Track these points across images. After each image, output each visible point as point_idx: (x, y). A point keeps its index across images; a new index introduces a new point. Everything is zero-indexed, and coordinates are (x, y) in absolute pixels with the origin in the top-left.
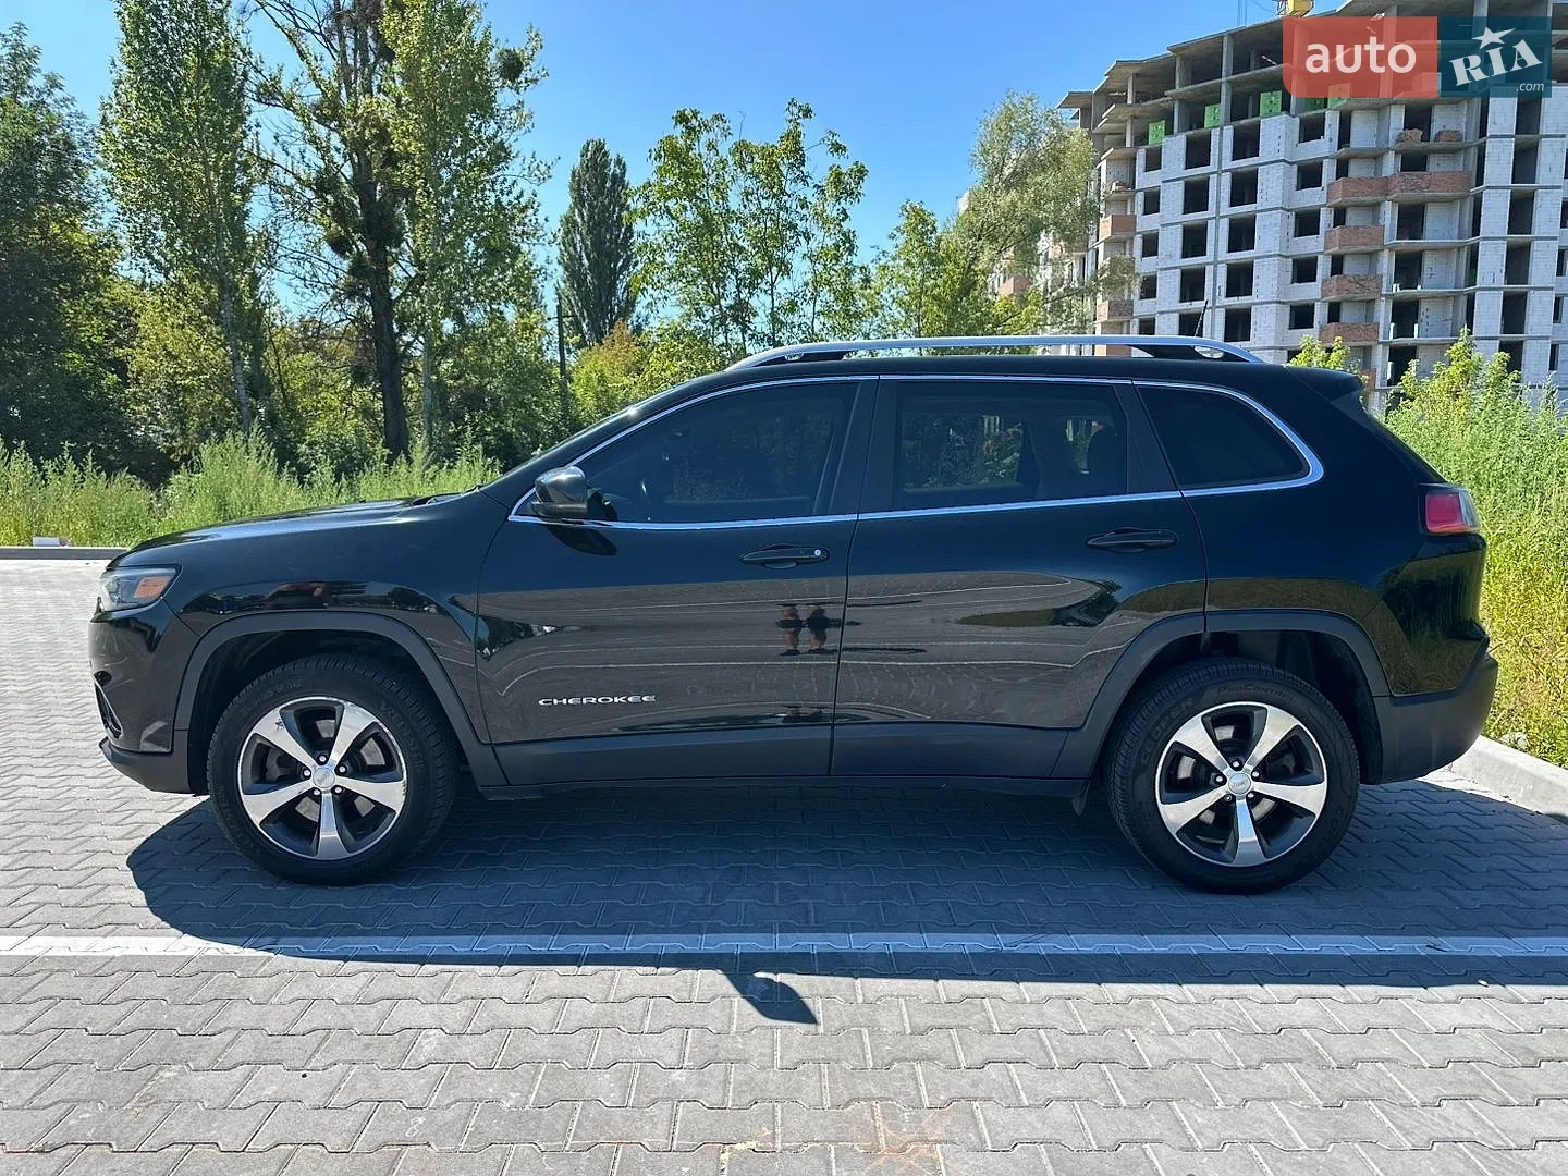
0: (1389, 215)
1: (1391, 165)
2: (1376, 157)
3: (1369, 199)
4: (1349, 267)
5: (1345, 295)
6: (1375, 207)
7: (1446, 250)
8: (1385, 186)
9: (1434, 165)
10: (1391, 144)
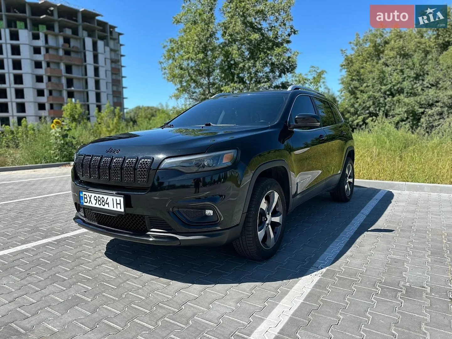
0: (63, 67)
1: (61, 53)
2: (57, 49)
3: (57, 61)
4: (53, 80)
5: (53, 88)
6: (58, 64)
7: (79, 79)
8: (61, 58)
9: (73, 54)
10: (60, 46)
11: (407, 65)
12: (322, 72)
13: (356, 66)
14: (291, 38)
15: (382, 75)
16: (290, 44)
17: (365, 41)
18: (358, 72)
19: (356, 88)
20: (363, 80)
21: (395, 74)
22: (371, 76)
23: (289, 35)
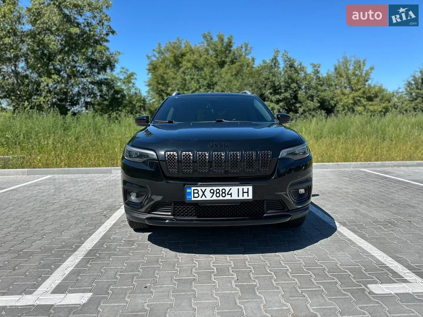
11: (201, 76)
12: (132, 74)
13: (161, 71)
14: (108, 38)
15: (184, 82)
16: (108, 43)
17: (166, 51)
18: (163, 77)
19: (162, 91)
20: (168, 84)
21: (193, 82)
22: (174, 81)
23: (107, 34)
